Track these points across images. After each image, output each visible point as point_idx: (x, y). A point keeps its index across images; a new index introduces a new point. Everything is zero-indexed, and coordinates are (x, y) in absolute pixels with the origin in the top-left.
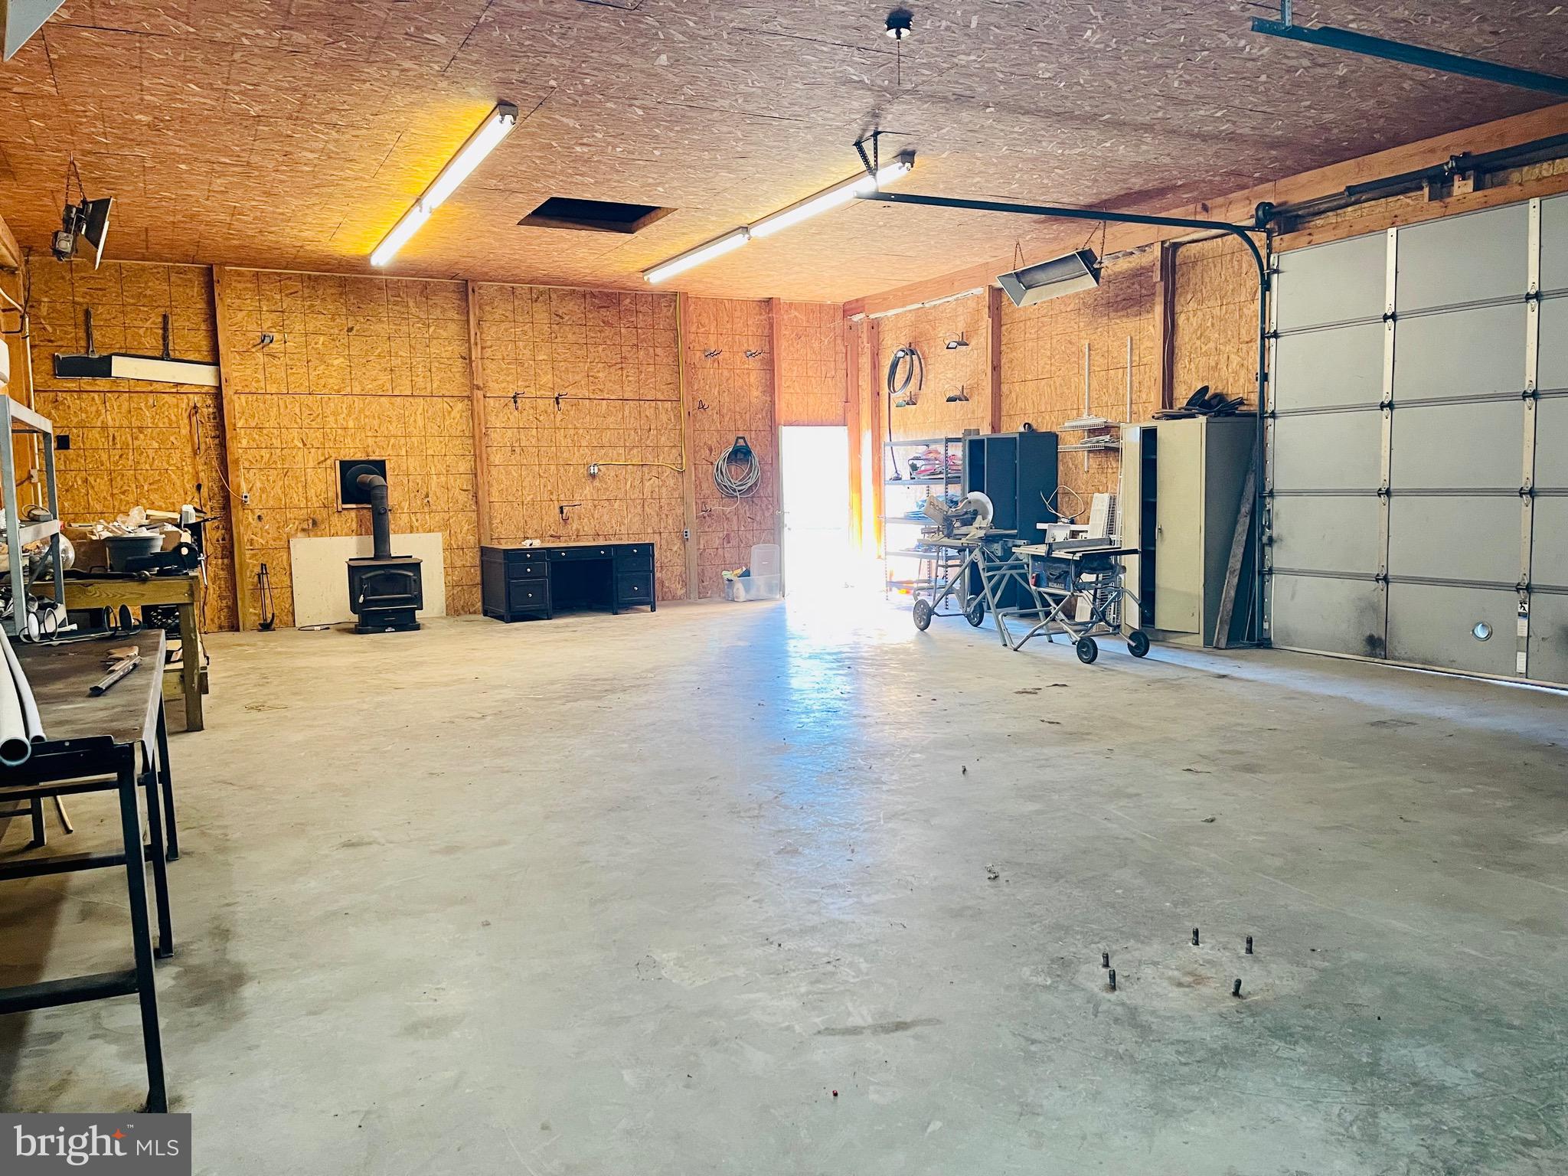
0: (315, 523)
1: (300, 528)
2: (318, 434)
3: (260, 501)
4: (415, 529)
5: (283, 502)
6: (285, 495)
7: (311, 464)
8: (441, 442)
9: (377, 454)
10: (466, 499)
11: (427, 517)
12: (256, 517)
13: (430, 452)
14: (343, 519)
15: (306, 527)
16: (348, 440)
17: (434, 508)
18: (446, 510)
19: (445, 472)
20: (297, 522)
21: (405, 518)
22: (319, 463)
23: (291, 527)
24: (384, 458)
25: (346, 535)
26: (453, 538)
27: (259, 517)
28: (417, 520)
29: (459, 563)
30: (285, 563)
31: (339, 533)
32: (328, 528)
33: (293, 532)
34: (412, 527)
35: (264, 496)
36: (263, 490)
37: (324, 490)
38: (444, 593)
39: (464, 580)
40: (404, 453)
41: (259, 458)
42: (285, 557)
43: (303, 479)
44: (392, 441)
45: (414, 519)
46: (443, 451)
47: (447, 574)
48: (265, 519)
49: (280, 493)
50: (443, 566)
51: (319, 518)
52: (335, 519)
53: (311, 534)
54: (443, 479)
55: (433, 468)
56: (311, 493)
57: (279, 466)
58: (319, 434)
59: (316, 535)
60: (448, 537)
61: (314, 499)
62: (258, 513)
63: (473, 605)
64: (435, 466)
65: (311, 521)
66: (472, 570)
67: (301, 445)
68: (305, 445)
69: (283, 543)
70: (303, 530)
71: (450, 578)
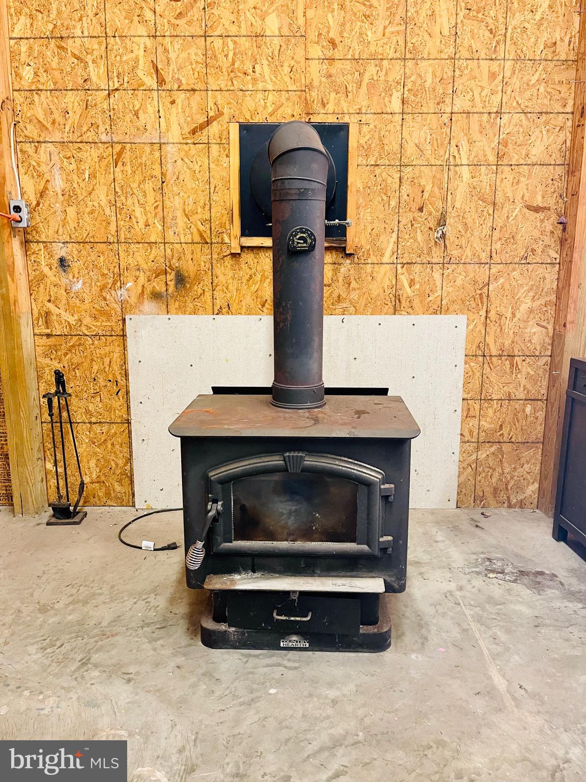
0: (181, 280)
1: (149, 289)
2: (192, 51)
3: (64, 222)
4: (404, 303)
5: (113, 228)
6: (118, 210)
7: (175, 135)
8: (493, 76)
9: (330, 107)
10: (536, 233)
11: (437, 276)
12: (55, 263)
13: (461, 104)
14: (245, 272)
15: (160, 287)
16: (264, 68)
17: (455, 253)
18: (484, 257)
19: (492, 159)
20: (142, 279)
21: (384, 274)
22: (194, 132)
23: (130, 288)
24: (346, 119)
25: (249, 312)
26: (493, 329)
27: (62, 262)
28: (412, 283)
29: (496, 393)
30: (116, 367)
31: (234, 308)
32: (208, 294)
33: (133, 300)
34: (398, 298)
35: (71, 211)
36: (69, 196)
37: (203, 199)
38: (457, 457)
39: (505, 431)
40: (396, 106)
41: (57, 116)
42: (116, 356)
43: (157, 172)
44: (371, 70)
45: (404, 280)
46: (496, 99)
47: (467, 416)
48: (76, 266)
49: (104, 202)
50: (461, 395)
51: (189, 268)
52: (224, 272)
53: (173, 306)
54: (485, 176)
55: (464, 146)
56: (175, 203)
57: (104, 138)
58: (195, 52)
59: (182, 310)
60: (481, 327)
61: (181, 221)
62: (60, 251)
63: (519, 488)
64: (471, 142)
65: (171, 276)
66: (528, 409)
67: (151, 82)
68: (161, 81)
69: (114, 323)
70: (156, 296)
71: (473, 423)
